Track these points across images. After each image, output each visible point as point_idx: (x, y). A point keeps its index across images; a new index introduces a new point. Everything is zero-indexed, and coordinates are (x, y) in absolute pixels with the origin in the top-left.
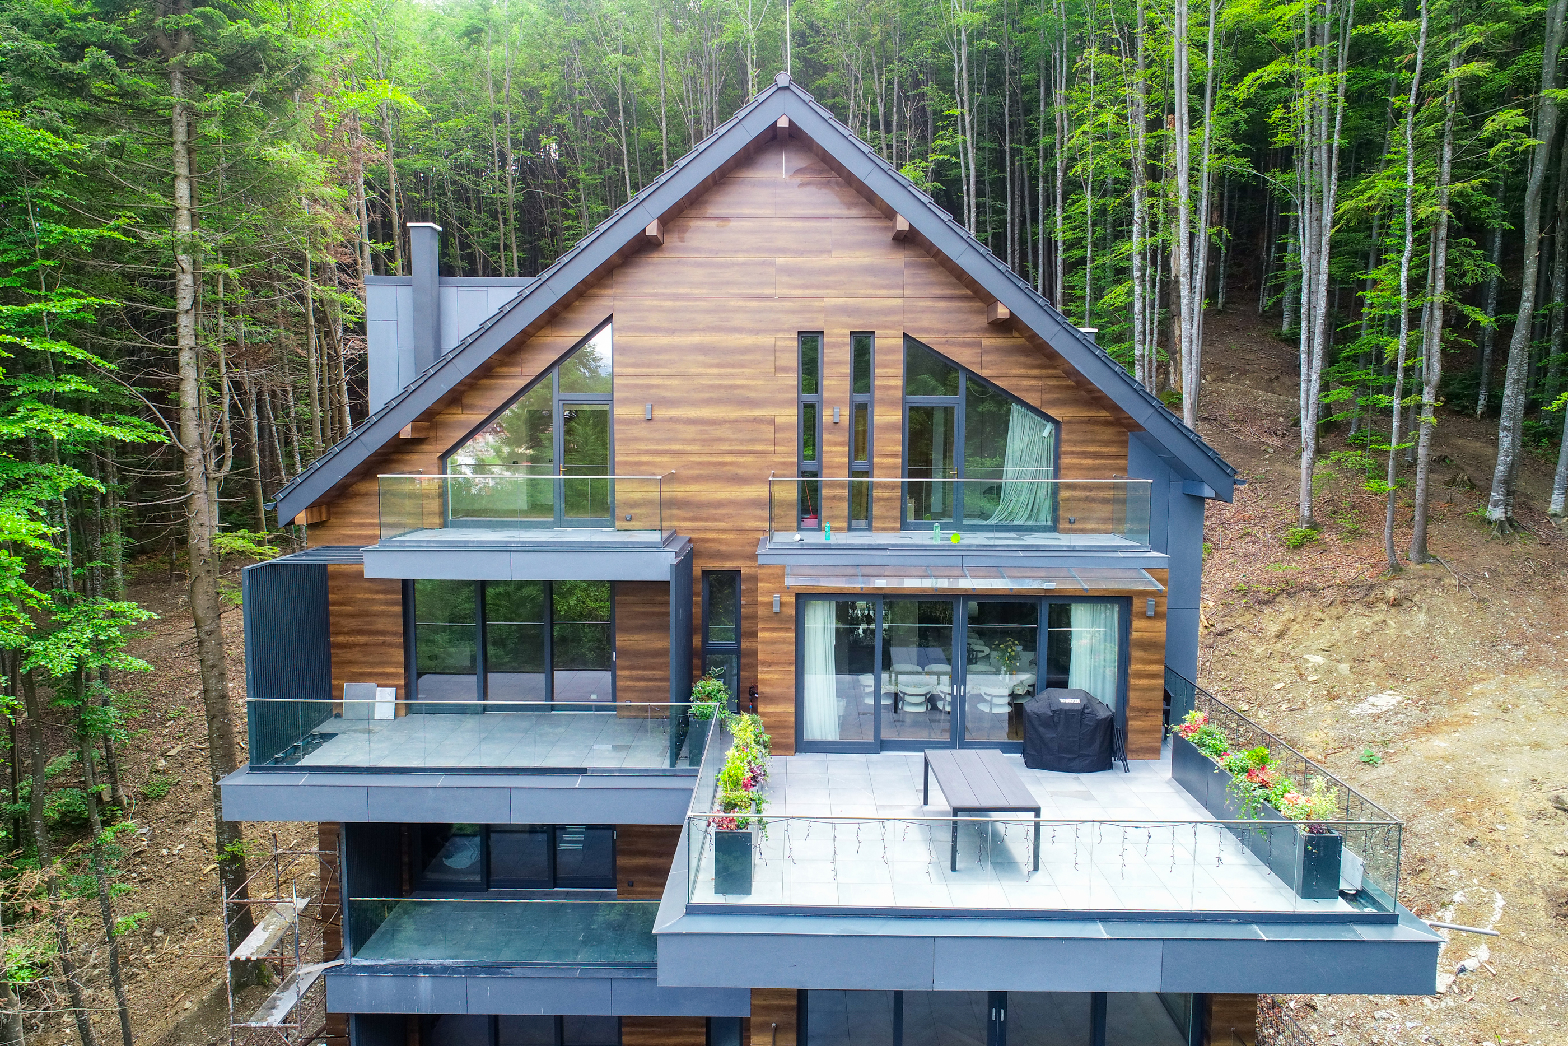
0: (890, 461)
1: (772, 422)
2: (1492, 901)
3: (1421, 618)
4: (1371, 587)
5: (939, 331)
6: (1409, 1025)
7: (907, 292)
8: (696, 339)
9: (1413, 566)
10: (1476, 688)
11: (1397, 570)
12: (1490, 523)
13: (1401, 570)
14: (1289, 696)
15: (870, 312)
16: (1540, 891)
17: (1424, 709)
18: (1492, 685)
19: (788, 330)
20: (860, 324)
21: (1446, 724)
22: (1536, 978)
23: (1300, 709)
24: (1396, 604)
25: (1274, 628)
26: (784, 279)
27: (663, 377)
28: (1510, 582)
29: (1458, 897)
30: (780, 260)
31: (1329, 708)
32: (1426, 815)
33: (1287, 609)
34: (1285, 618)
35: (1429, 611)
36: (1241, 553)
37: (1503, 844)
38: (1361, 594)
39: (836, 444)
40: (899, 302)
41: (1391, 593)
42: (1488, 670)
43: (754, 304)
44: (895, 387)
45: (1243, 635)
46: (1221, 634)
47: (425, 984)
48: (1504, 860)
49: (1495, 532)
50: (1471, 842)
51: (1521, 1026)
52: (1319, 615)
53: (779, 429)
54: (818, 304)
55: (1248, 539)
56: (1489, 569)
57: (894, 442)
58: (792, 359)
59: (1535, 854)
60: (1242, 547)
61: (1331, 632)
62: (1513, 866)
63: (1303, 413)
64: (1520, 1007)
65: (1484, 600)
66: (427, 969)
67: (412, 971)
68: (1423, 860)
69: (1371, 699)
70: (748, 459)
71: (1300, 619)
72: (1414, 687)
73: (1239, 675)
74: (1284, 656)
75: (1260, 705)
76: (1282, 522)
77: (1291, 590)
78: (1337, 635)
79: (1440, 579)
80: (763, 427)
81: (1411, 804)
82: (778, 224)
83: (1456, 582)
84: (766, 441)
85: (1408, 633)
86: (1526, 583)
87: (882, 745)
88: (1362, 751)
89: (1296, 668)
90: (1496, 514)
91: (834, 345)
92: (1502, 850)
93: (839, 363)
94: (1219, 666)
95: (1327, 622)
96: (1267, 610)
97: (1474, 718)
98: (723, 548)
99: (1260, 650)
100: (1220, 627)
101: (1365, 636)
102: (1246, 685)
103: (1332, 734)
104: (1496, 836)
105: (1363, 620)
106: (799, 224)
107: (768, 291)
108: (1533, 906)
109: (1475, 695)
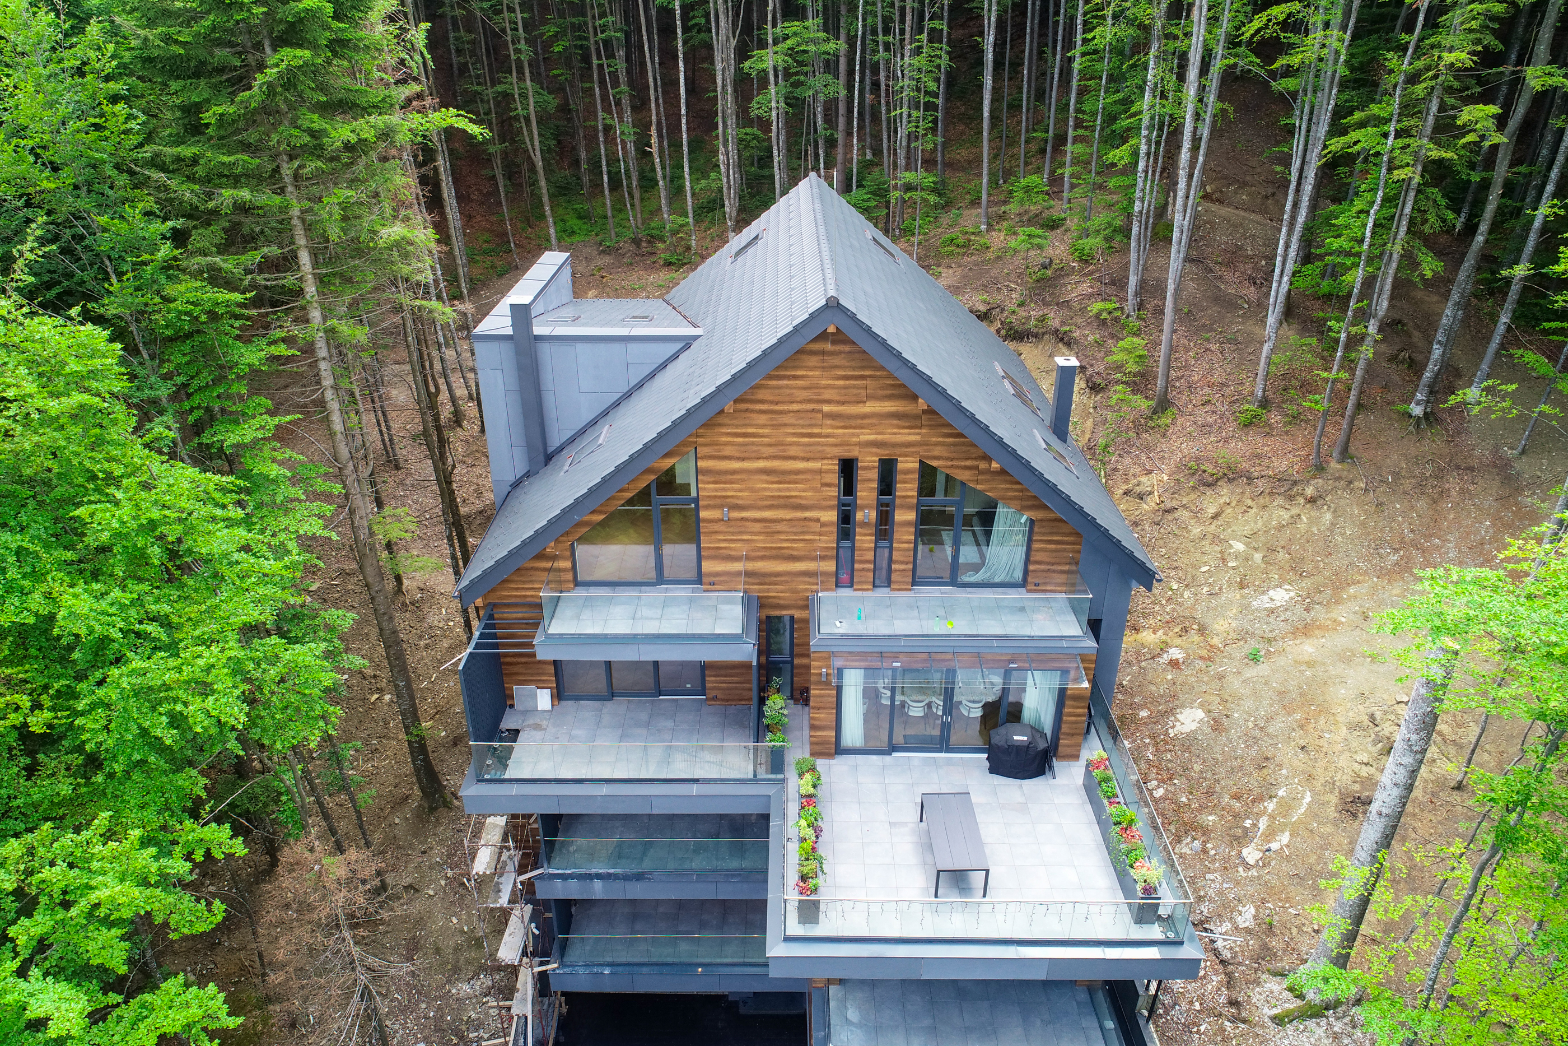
0: (906, 545)
1: (818, 520)
2: (1303, 798)
3: (1328, 516)
4: (1295, 483)
5: (947, 459)
6: (1225, 885)
7: (924, 431)
8: (761, 464)
9: (1334, 465)
10: (1352, 590)
11: (1320, 468)
12: (1410, 416)
13: (1323, 469)
14: (1211, 580)
15: (895, 445)
16: (1337, 792)
17: (1307, 610)
18: (1363, 589)
19: (831, 458)
20: (885, 453)
21: (1319, 628)
22: (1313, 859)
23: (1216, 594)
24: (1312, 500)
25: (1212, 510)
26: (829, 422)
27: (736, 491)
28: (1408, 484)
29: (1281, 793)
30: (826, 408)
31: (1238, 596)
32: (1280, 719)
33: (1225, 493)
34: (1222, 501)
35: (1335, 511)
36: (1200, 421)
37: (1324, 750)
38: (1286, 488)
39: (866, 535)
40: (918, 438)
41: (1310, 491)
42: (1366, 573)
43: (805, 440)
44: (912, 497)
45: (1186, 514)
46: (1168, 511)
47: (598, 884)
48: (1322, 763)
49: (1411, 428)
50: (1303, 748)
51: (1293, 894)
52: (1249, 502)
53: (823, 525)
54: (855, 439)
55: (1208, 408)
56: (1393, 473)
57: (909, 533)
58: (834, 478)
59: (1343, 761)
60: (1202, 416)
61: (1255, 521)
62: (1326, 769)
63: (1271, 309)
64: (1297, 880)
65: (1381, 504)
66: (599, 876)
67: (590, 877)
68: (1267, 759)
69: (1271, 593)
70: (800, 545)
71: (1233, 504)
72: (1307, 583)
73: (1176, 554)
74: (1216, 539)
75: (1187, 586)
76: (1240, 392)
77: (1232, 475)
78: (1260, 523)
79: (1351, 482)
80: (811, 524)
81: (1272, 705)
82: (824, 382)
83: (1363, 485)
84: (814, 533)
85: (1315, 530)
86: (1420, 486)
87: (893, 748)
88: (1252, 645)
89: (1221, 552)
90: (1417, 410)
91: (865, 468)
92: (1322, 755)
93: (869, 480)
94: (1161, 542)
95: (1254, 510)
96: (1209, 492)
97: (1341, 623)
98: (782, 602)
99: (1196, 531)
100: (1168, 505)
101: (1280, 528)
102: (1179, 564)
103: (1234, 625)
104: (1322, 742)
105: (1282, 512)
106: (841, 382)
107: (816, 431)
108: (1328, 803)
109: (1349, 598)
